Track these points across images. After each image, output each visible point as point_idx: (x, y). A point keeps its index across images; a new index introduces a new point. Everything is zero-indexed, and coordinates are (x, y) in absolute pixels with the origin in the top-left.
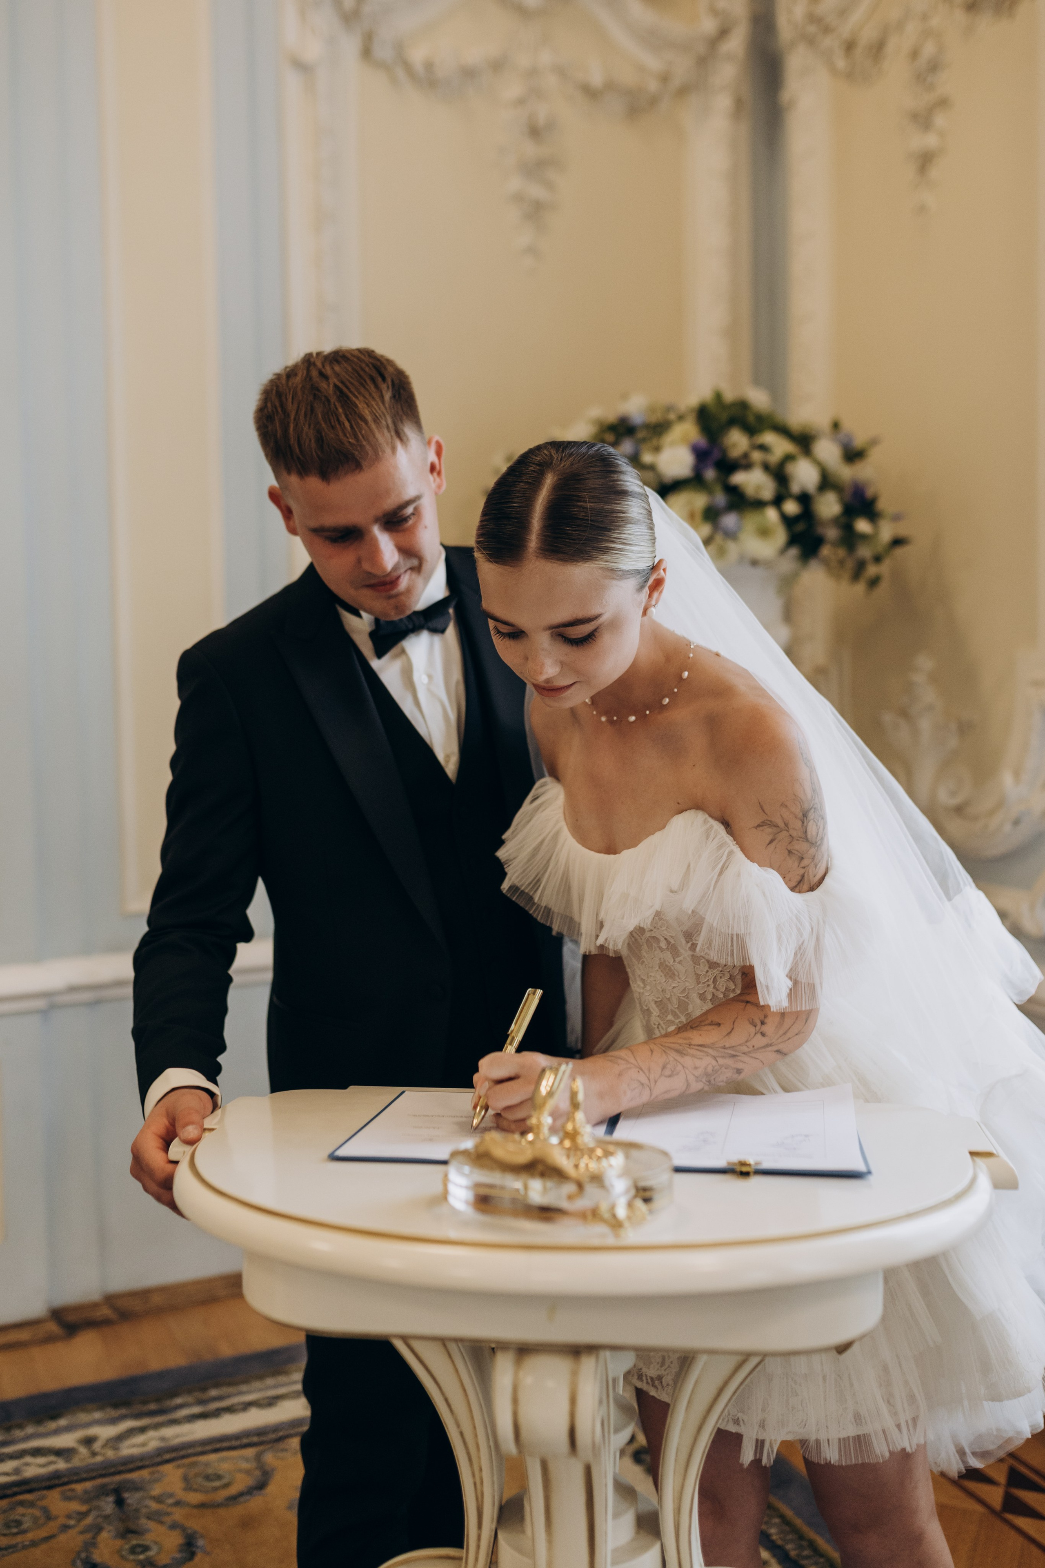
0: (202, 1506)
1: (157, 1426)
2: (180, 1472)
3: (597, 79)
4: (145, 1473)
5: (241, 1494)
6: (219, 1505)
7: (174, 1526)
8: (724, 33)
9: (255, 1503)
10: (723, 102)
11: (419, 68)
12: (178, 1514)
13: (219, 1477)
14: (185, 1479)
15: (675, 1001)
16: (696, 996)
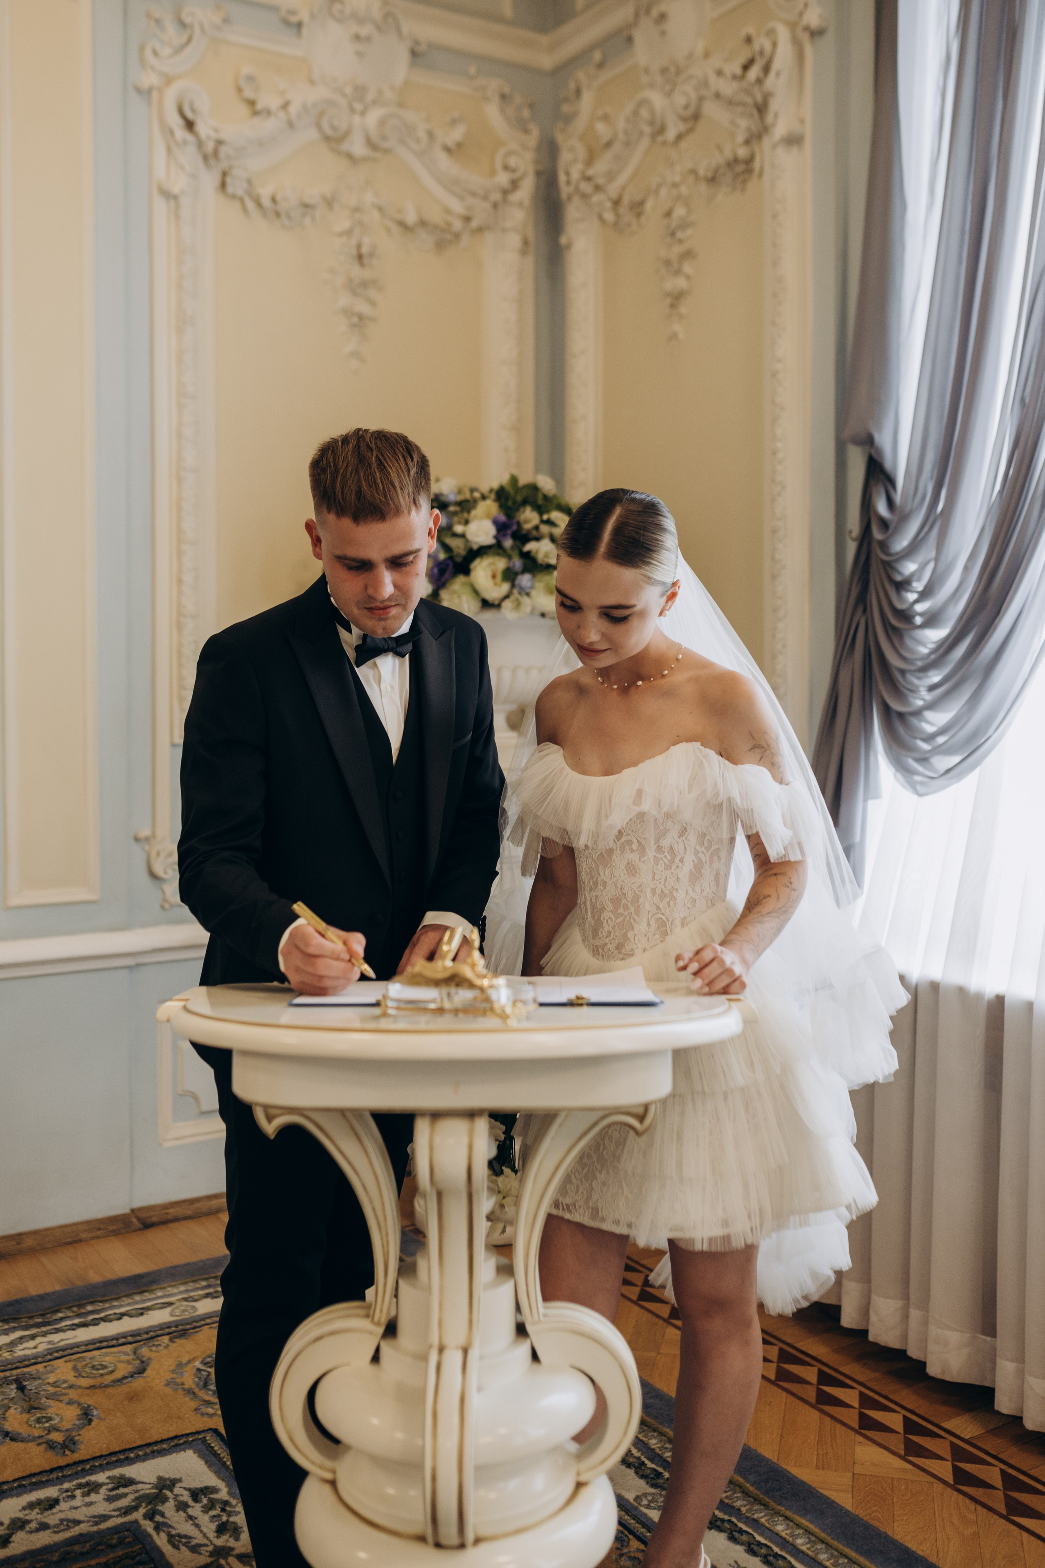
0: (93, 1387)
1: (44, 1334)
2: (70, 1365)
3: (411, 218)
4: (40, 1367)
5: (125, 1378)
6: (107, 1386)
7: (70, 1403)
8: (515, 184)
9: (138, 1383)
10: (514, 240)
11: (266, 202)
12: (73, 1394)
13: (105, 1367)
14: (75, 1368)
15: (630, 895)
16: (649, 890)
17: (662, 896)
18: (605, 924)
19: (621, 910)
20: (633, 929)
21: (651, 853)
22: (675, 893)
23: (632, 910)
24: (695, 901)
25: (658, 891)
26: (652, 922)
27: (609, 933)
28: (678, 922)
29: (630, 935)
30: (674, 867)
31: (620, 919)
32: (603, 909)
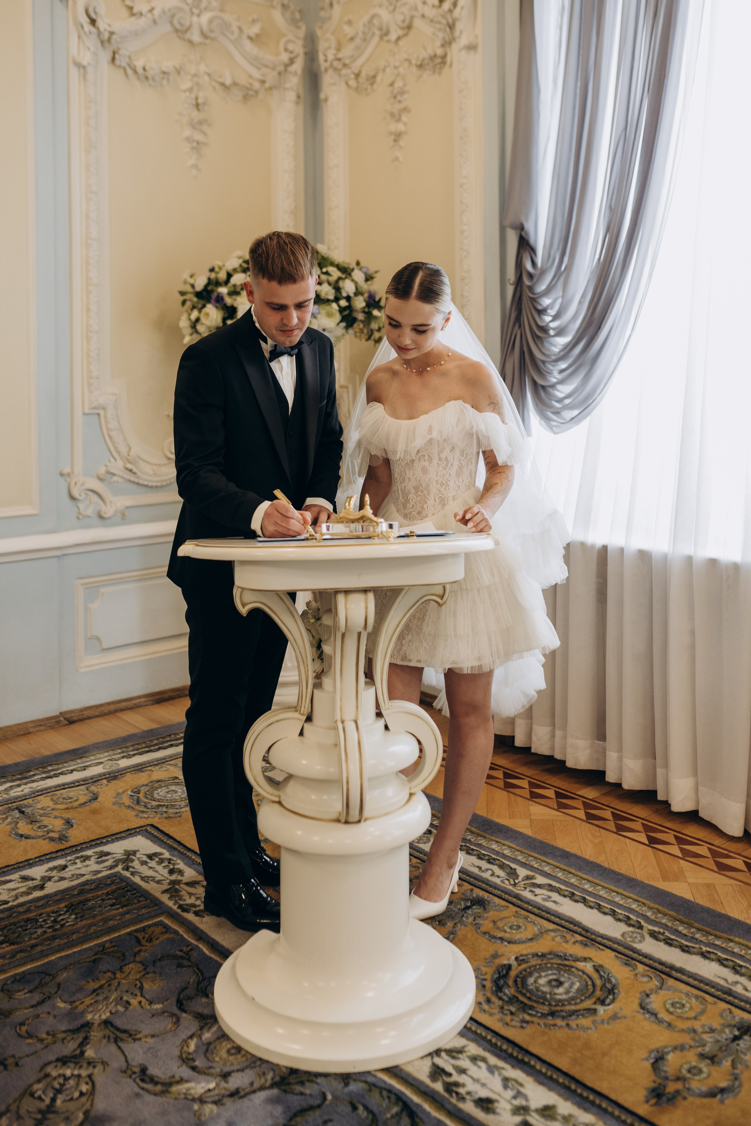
0: (68, 808)
1: (25, 784)
2: (49, 798)
4: (30, 801)
5: (86, 803)
6: (76, 808)
7: (56, 817)
9: (95, 805)
10: (291, 96)
12: (55, 813)
13: (71, 798)
14: (52, 800)
15: (424, 485)
16: (434, 482)
17: (442, 484)
18: (411, 501)
19: (419, 493)
20: (426, 503)
21: (435, 461)
22: (448, 483)
23: (426, 493)
24: (459, 486)
25: (440, 482)
26: (437, 499)
27: (413, 506)
28: (451, 498)
29: (424, 506)
30: (448, 468)
31: (419, 498)
32: (409, 493)
